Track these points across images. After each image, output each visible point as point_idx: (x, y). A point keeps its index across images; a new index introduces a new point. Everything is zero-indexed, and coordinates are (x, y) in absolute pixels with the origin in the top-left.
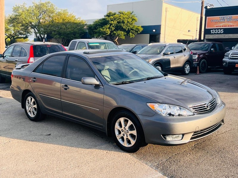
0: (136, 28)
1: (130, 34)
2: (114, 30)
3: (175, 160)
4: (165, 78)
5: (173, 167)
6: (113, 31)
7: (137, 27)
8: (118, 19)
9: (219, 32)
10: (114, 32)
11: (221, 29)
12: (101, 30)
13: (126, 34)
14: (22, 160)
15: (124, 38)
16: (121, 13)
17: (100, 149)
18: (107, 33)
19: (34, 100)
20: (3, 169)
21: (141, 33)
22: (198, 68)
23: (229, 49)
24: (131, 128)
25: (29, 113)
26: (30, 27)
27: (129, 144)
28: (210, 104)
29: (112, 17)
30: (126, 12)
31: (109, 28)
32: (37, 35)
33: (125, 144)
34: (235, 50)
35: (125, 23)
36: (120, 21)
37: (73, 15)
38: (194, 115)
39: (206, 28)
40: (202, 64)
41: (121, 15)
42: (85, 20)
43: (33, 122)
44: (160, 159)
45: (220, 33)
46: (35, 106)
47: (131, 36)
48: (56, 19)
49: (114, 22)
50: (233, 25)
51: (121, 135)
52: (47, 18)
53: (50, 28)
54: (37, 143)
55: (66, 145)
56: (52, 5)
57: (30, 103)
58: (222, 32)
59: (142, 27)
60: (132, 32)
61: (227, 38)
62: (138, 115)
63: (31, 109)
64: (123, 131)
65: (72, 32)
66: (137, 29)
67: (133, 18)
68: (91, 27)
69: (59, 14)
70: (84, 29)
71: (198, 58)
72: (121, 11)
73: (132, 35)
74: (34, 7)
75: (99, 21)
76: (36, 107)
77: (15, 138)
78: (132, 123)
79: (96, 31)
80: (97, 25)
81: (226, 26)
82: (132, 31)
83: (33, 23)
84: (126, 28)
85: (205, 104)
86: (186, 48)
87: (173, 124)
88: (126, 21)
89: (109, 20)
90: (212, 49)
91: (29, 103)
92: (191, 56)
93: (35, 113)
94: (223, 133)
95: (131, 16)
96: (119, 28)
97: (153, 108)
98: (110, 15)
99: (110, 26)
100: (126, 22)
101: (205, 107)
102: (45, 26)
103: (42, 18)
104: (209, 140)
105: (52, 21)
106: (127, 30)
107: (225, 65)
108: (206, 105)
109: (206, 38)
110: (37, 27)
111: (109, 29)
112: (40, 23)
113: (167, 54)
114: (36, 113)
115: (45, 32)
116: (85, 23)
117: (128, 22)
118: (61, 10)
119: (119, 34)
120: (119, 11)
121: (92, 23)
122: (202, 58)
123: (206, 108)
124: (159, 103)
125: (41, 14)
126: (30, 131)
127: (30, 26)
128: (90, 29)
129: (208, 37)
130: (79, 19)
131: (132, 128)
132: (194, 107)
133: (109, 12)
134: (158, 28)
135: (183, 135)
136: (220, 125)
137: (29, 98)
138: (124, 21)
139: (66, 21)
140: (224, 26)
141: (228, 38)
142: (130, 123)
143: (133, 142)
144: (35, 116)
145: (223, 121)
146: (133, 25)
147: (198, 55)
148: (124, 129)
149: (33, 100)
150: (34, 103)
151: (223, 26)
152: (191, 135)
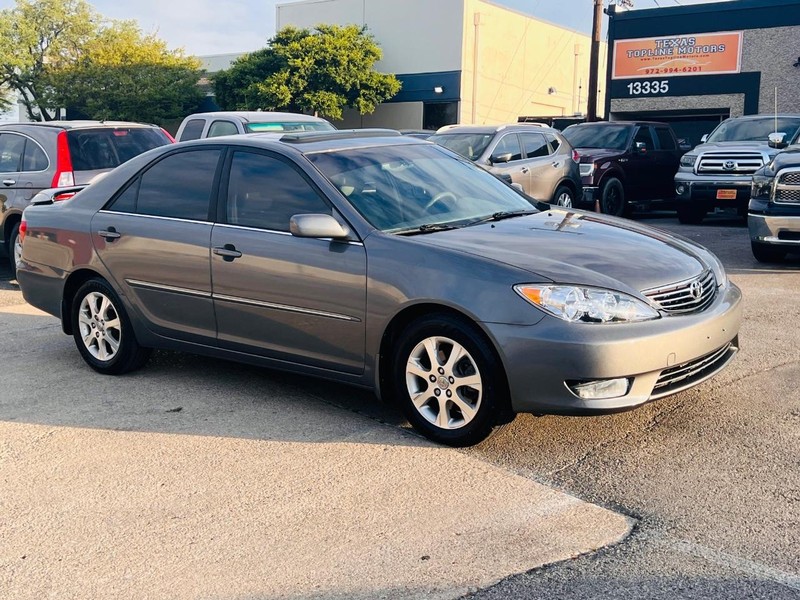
0: (380, 82)
1: (358, 103)
2: (306, 90)
3: (606, 460)
4: (550, 215)
5: (608, 478)
6: (302, 93)
7: (381, 79)
8: (316, 53)
9: (655, 89)
10: (306, 96)
11: (660, 80)
12: (262, 88)
13: (345, 101)
14: (116, 482)
15: (339, 117)
16: (324, 33)
17: (362, 440)
18: (282, 100)
19: (109, 302)
20: (64, 509)
21: (395, 99)
22: (598, 205)
23: (686, 144)
24: (462, 368)
25: (91, 349)
26: (6, 83)
27: (454, 421)
28: (701, 285)
29: (296, 45)
30: (344, 29)
31: (288, 82)
32: (33, 110)
33: (444, 422)
34: (711, 145)
35: (340, 64)
36: (325, 58)
37: (157, 41)
38: (660, 317)
39: (614, 77)
40: (608, 194)
41: (327, 37)
42: (200, 58)
43: (108, 377)
44: (560, 458)
45: (659, 94)
46: (116, 323)
47: (362, 110)
48: (97, 55)
49: (303, 60)
50: (698, 66)
51: (430, 393)
52: (66, 52)
53: (76, 86)
54: (149, 435)
55: (243, 435)
56: (82, 5)
57: (94, 313)
58: (664, 88)
59: (399, 77)
60: (364, 95)
61: (681, 107)
62: (488, 325)
63: (101, 333)
64: (434, 381)
65: (158, 96)
66: (382, 84)
67: (368, 48)
68: (225, 79)
69: (110, 38)
70: (198, 86)
71: (597, 172)
72: (326, 23)
73: (366, 106)
74: (20, 14)
75: (250, 59)
76: (118, 328)
77: (67, 424)
78: (464, 352)
79: (243, 92)
80: (246, 74)
81: (676, 70)
82: (367, 92)
83: (17, 71)
84: (347, 82)
85: (689, 286)
86: (560, 142)
87: (598, 347)
88: (345, 57)
89: (288, 54)
90: (638, 144)
91: (89, 314)
92: (574, 169)
93: (116, 346)
94: (730, 384)
95: (359, 42)
96: (323, 83)
97: (536, 299)
98: (288, 38)
99: (292, 74)
100: (345, 63)
101: (688, 293)
102: (61, 78)
103: (49, 49)
104: (694, 401)
105: (86, 62)
106: (348, 87)
107: (683, 194)
108: (691, 289)
109: (612, 110)
110: (30, 84)
111: (287, 85)
112: (42, 70)
113: (503, 161)
114: (118, 345)
115: (60, 100)
116: (201, 69)
117: (351, 61)
118: (115, 22)
119: (323, 103)
120: (319, 26)
121: (227, 67)
122: (610, 174)
123: (692, 299)
124: (555, 283)
125: (45, 39)
126: (110, 404)
127: (6, 79)
128: (221, 87)
129: (620, 105)
130: (178, 55)
131: (464, 369)
132: (659, 294)
133: (283, 29)
134: (452, 80)
135: (631, 379)
136: (729, 353)
137: (91, 299)
138: (338, 58)
139: (136, 60)
140: (671, 71)
141: (683, 108)
142: (458, 352)
143: (469, 413)
144: (112, 356)
145: (735, 342)
146: (368, 72)
147: (595, 162)
148: (437, 374)
149: (106, 303)
150: (110, 315)
151: (666, 71)
152: (652, 381)
